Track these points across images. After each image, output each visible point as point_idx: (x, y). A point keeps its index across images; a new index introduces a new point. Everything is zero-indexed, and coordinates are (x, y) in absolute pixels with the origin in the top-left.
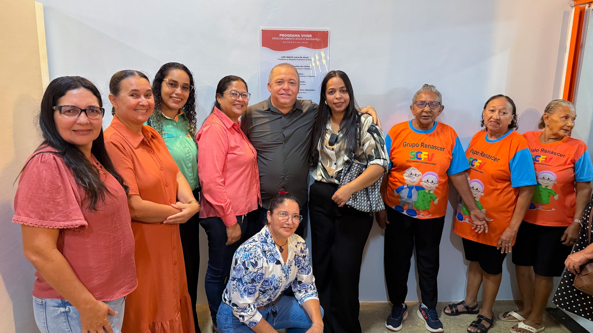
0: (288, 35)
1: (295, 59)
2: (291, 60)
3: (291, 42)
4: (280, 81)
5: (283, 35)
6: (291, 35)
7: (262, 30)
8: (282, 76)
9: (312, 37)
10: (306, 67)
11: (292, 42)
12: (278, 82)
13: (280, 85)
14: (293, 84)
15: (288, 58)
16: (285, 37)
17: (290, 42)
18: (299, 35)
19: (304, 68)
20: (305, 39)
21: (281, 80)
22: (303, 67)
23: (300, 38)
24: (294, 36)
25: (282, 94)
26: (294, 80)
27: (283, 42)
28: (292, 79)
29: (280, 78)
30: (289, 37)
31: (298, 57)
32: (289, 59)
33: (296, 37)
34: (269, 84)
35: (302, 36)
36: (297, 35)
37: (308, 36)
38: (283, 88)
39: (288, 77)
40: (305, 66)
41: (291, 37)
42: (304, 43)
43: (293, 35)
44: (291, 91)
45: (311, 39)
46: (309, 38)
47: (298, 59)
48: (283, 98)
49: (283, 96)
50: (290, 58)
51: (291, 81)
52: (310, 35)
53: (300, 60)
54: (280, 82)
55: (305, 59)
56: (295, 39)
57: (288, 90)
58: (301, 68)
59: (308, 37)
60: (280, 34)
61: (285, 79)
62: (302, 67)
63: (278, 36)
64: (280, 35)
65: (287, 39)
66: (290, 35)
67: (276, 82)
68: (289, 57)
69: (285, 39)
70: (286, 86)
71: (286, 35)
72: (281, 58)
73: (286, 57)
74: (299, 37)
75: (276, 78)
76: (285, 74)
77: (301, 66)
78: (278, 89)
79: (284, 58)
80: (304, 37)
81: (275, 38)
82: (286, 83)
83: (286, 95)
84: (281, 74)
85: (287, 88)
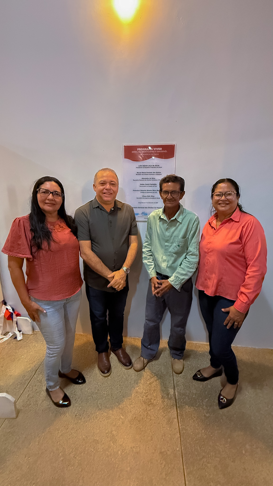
1: (149, 167)
4: (103, 182)
5: (140, 149)
8: (105, 179)
9: (162, 150)
10: (157, 173)
11: (147, 154)
13: (103, 185)
17: (145, 154)
18: (152, 148)
21: (104, 181)
24: (148, 150)
26: (114, 182)
28: (112, 181)
29: (103, 180)
31: (152, 166)
33: (150, 150)
34: (94, 185)
35: (154, 150)
36: (150, 148)
39: (110, 179)
41: (146, 151)
42: (155, 154)
48: (106, 197)
49: (106, 195)
50: (145, 167)
51: (112, 183)
53: (153, 168)
54: (103, 183)
55: (157, 167)
56: (149, 152)
57: (110, 190)
59: (159, 150)
61: (107, 181)
65: (143, 152)
67: (100, 183)
69: (141, 152)
72: (139, 167)
73: (142, 166)
74: (152, 150)
75: (100, 180)
76: (107, 176)
78: (101, 189)
79: (140, 167)
80: (156, 150)
81: (134, 152)
82: (108, 184)
83: (109, 194)
84: (103, 177)
85: (109, 188)
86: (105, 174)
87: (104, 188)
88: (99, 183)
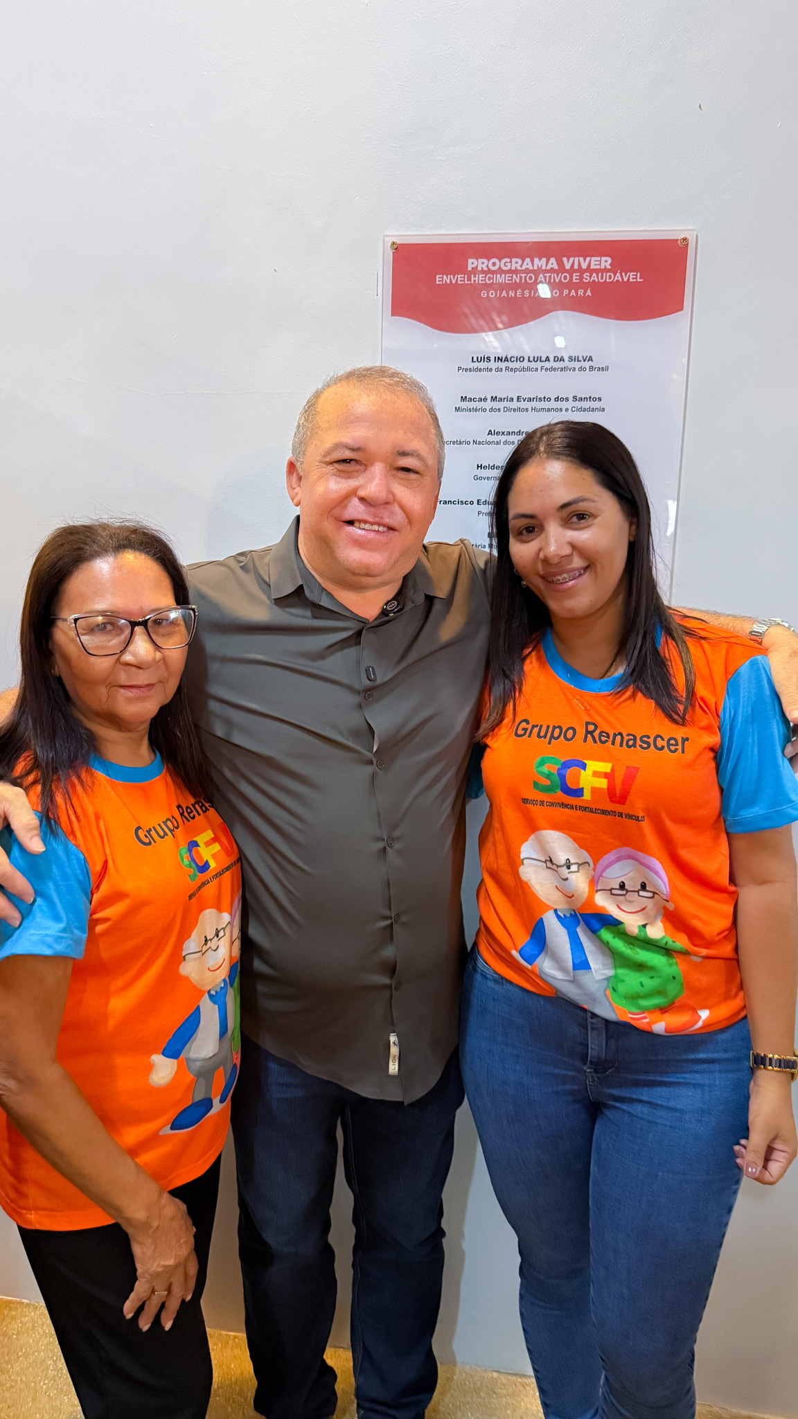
0: (505, 264)
1: (533, 365)
2: (515, 370)
3: (519, 292)
4: (348, 454)
5: (482, 264)
6: (520, 261)
7: (394, 243)
8: (358, 434)
9: (614, 269)
10: (581, 399)
11: (523, 294)
12: (338, 462)
13: (347, 475)
14: (413, 476)
15: (503, 365)
16: (489, 271)
17: (512, 294)
18: (553, 260)
19: (571, 404)
20: (581, 277)
21: (353, 450)
22: (567, 399)
23: (557, 272)
24: (531, 268)
25: (351, 523)
26: (419, 456)
27: (484, 294)
28: (408, 448)
29: (350, 443)
30: (510, 271)
32: (507, 368)
33: (539, 268)
34: (291, 468)
35: (568, 266)
36: (544, 260)
37: (596, 262)
38: (362, 493)
39: (392, 437)
40: (575, 398)
41: (516, 272)
42: (573, 293)
43: (528, 260)
44: (402, 507)
45: (608, 277)
46: (597, 271)
47: (547, 365)
48: (360, 544)
49: (358, 532)
50: (509, 364)
51: (403, 462)
52: (604, 259)
53: (555, 369)
54: (349, 463)
55: (577, 365)
56: (537, 278)
57: (387, 502)
58: (559, 404)
59: (593, 267)
60: (470, 261)
61: (372, 447)
62: (562, 399)
63: (462, 269)
64: (472, 263)
65: (500, 279)
66: (514, 260)
67: (328, 459)
68: (506, 360)
69: (489, 279)
70: (374, 482)
71: (494, 264)
72: (473, 365)
73: (492, 359)
74: (552, 270)
75: (330, 439)
76: (373, 421)
77: (557, 399)
78: (334, 496)
79: (482, 365)
80: (576, 267)
81: (447, 279)
82: (378, 469)
83: (376, 528)
84: (348, 420)
85: (383, 495)
86: (364, 401)
87: (353, 493)
88: (325, 456)
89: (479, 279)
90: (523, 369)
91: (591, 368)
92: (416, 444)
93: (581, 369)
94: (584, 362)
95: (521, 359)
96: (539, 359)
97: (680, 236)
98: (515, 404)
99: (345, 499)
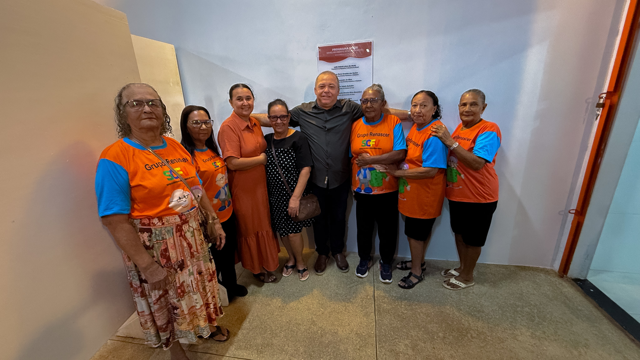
4: (322, 85)
5: (335, 49)
6: (342, 48)
7: (319, 47)
8: (324, 82)
9: (358, 48)
10: (354, 73)
12: (321, 87)
13: (322, 89)
14: (333, 88)
16: (336, 51)
17: (340, 55)
20: (353, 51)
22: (352, 73)
23: (348, 50)
24: (344, 49)
25: (323, 96)
26: (333, 84)
27: (335, 55)
28: (331, 83)
30: (340, 50)
31: (348, 66)
34: (315, 89)
36: (346, 48)
39: (329, 82)
41: (341, 50)
44: (331, 93)
46: (356, 49)
48: (325, 99)
49: (324, 98)
51: (331, 86)
52: (356, 47)
53: (349, 68)
54: (323, 87)
56: (345, 51)
57: (328, 93)
60: (333, 49)
61: (326, 84)
63: (331, 51)
65: (338, 52)
66: (340, 48)
68: (340, 67)
70: (326, 89)
71: (337, 49)
72: (334, 68)
73: (338, 67)
75: (320, 83)
77: (350, 73)
79: (336, 68)
81: (329, 53)
82: (327, 87)
83: (327, 97)
84: (323, 80)
85: (328, 91)
86: (325, 77)
87: (323, 91)
88: (319, 86)
89: (334, 52)
90: (343, 68)
91: (356, 67)
92: (332, 83)
93: (354, 68)
94: (354, 66)
95: (343, 66)
96: (346, 66)
97: (370, 41)
98: (342, 75)
99: (322, 93)
